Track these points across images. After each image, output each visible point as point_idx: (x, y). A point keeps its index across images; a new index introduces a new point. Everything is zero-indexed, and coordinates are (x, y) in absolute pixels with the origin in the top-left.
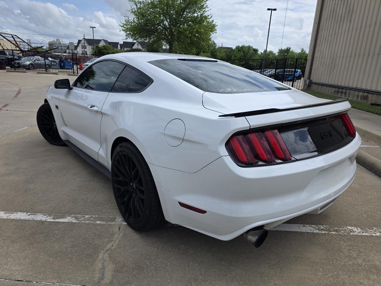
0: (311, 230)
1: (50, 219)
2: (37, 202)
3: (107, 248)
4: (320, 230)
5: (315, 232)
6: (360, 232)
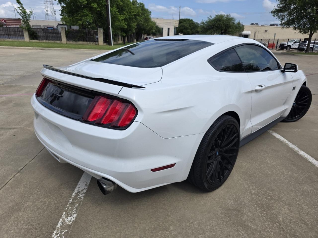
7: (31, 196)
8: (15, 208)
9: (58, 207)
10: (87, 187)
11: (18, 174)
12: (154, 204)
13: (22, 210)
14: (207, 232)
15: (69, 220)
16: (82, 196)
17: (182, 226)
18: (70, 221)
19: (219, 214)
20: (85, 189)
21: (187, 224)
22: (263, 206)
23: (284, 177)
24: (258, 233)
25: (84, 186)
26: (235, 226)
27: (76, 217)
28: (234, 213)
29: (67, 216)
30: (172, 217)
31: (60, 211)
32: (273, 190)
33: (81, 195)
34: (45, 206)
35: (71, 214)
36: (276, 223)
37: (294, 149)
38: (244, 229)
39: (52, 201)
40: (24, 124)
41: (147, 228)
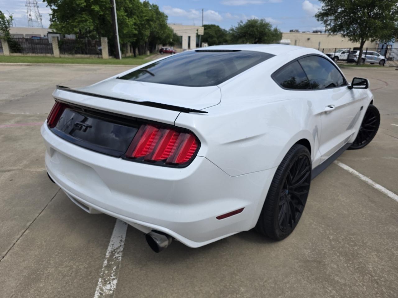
7: (52, 260)
8: (32, 277)
9: (91, 272)
10: (123, 244)
11: (27, 231)
12: (214, 260)
13: (43, 279)
14: (287, 291)
15: (109, 288)
16: (119, 256)
17: (255, 286)
18: (110, 290)
19: (296, 268)
20: (121, 246)
21: (260, 283)
22: (347, 254)
23: (364, 216)
24: (348, 289)
25: (119, 242)
26: (319, 282)
27: (116, 284)
28: (315, 265)
29: (105, 283)
30: (240, 275)
31: (93, 278)
32: (354, 234)
33: (117, 254)
34: (73, 271)
35: (110, 281)
36: (366, 274)
37: (367, 181)
38: (331, 285)
39: (81, 265)
40: (22, 164)
41: (211, 292)
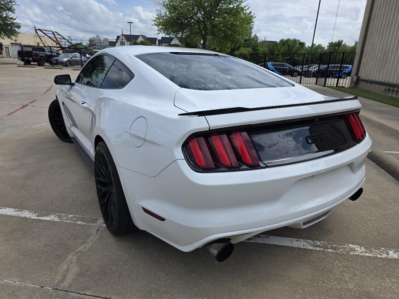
0: (304, 246)
1: (34, 217)
2: (28, 198)
3: (78, 250)
4: (315, 246)
5: (309, 248)
6: (362, 252)
15: (359, 249)
27: (353, 245)
35: (351, 248)
